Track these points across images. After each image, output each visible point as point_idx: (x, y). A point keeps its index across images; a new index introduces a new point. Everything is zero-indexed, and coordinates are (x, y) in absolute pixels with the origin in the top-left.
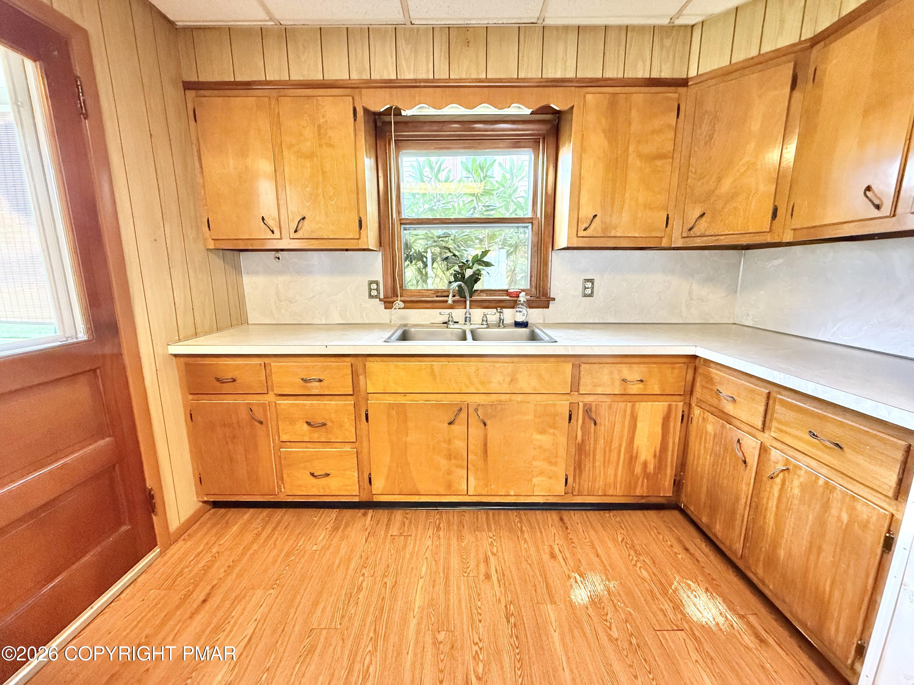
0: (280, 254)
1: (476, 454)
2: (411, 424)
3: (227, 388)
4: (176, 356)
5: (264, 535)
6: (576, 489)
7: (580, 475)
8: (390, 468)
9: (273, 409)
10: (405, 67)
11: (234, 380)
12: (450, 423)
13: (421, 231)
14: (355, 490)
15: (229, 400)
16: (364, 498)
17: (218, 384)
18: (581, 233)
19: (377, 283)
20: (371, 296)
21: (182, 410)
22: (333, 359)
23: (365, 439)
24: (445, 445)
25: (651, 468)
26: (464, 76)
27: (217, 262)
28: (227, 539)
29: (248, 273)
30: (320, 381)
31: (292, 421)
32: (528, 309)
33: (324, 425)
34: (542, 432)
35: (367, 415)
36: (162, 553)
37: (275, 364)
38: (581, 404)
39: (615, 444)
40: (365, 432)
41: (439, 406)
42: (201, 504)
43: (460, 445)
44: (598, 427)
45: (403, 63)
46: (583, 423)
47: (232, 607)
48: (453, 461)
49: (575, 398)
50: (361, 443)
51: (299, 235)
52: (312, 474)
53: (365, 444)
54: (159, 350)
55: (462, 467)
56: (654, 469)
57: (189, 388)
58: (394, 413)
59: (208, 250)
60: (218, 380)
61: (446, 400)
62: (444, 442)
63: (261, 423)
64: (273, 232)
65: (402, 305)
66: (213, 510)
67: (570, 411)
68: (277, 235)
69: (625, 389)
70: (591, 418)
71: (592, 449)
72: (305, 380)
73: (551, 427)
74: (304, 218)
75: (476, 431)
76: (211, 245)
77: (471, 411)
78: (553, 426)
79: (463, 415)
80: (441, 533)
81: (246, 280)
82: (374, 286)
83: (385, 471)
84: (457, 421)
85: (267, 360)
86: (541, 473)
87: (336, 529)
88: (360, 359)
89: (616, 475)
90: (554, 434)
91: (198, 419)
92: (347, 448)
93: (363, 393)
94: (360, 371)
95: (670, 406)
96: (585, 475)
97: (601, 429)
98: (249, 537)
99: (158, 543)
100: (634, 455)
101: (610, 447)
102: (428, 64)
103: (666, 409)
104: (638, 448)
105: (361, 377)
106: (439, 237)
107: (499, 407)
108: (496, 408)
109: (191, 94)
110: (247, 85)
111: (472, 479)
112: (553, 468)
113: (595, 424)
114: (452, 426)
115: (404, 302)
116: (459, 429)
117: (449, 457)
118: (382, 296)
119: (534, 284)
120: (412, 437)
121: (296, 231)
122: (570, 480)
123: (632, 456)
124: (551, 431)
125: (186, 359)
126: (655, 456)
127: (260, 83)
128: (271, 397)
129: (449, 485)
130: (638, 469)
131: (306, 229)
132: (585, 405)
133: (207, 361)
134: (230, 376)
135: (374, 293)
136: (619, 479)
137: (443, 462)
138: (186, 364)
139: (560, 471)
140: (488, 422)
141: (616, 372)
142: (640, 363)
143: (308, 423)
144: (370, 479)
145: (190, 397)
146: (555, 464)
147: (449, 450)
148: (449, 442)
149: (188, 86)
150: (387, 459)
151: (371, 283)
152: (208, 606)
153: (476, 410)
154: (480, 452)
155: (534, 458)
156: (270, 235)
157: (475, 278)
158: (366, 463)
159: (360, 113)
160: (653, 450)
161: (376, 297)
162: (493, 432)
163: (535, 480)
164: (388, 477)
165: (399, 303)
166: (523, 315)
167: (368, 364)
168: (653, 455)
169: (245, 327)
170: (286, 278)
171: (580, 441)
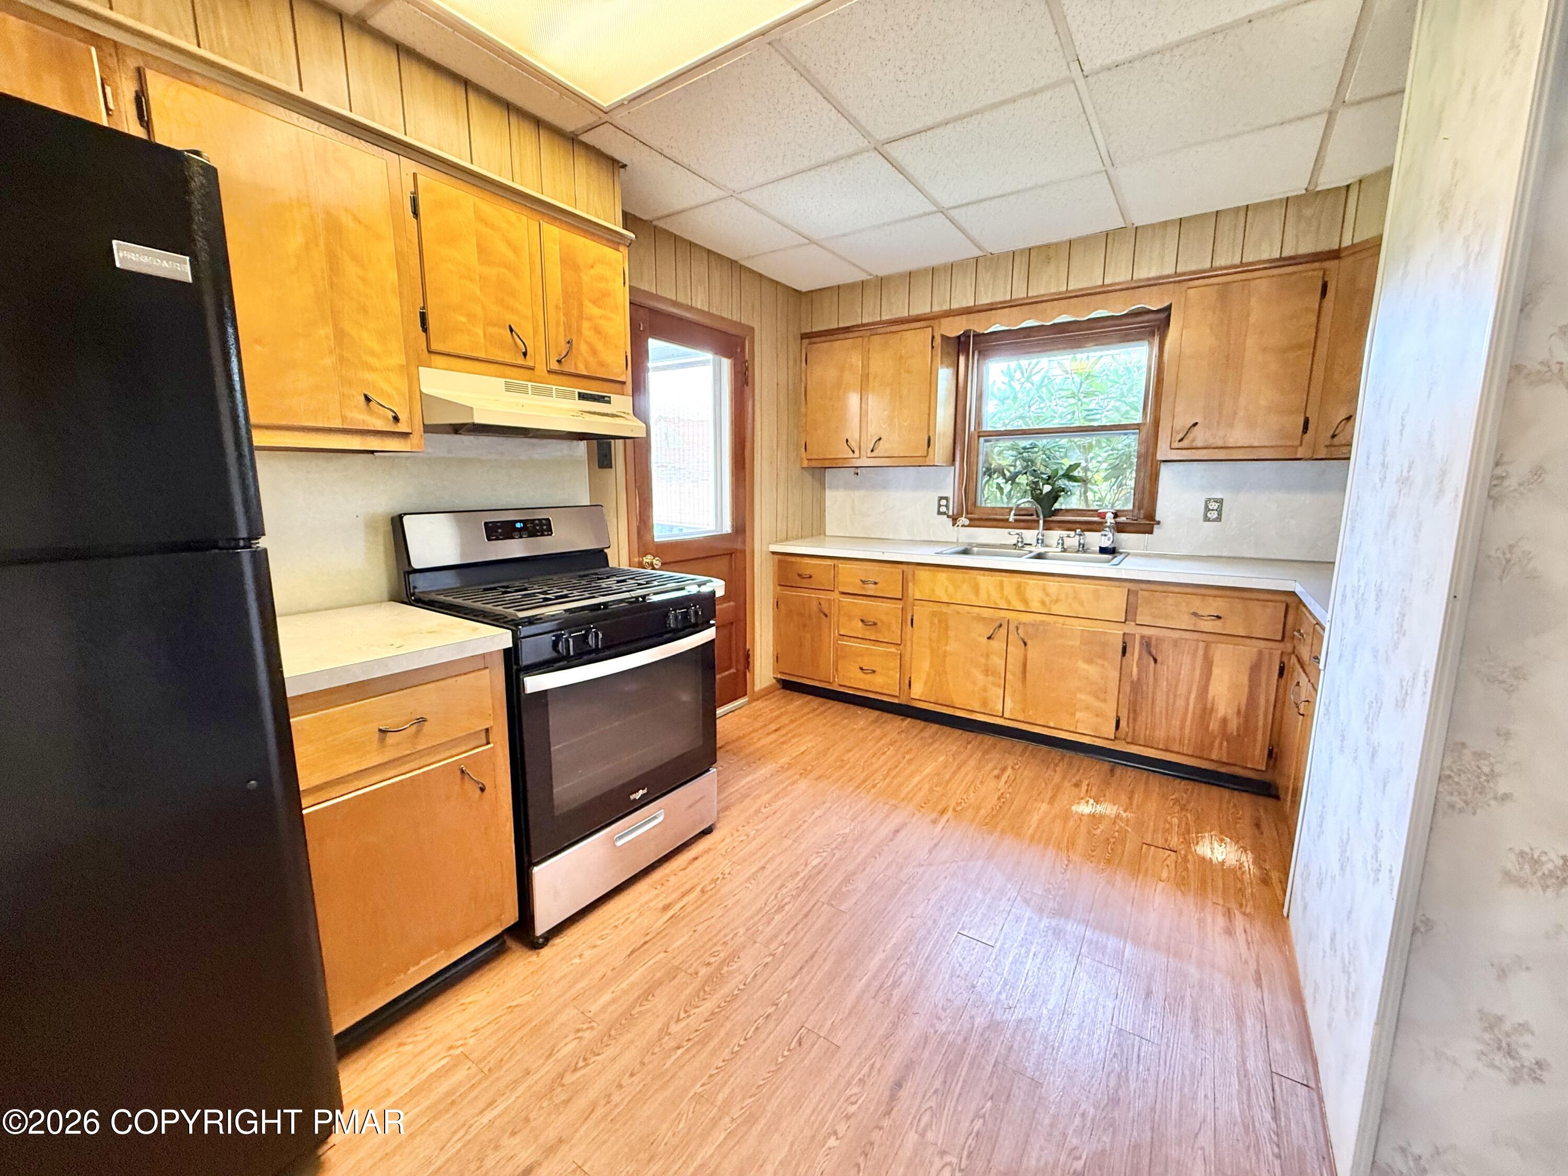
0: (859, 471)
1: (1014, 675)
2: (951, 634)
3: (805, 583)
4: (773, 553)
5: (818, 711)
6: (1130, 735)
7: (1135, 720)
8: (929, 674)
9: (836, 605)
10: (983, 293)
11: (810, 577)
12: (989, 638)
13: (1005, 443)
14: (895, 691)
15: (805, 594)
16: (903, 700)
17: (798, 578)
18: (1175, 445)
19: (946, 498)
20: (939, 513)
21: (771, 600)
22: (889, 565)
23: (909, 644)
24: (983, 660)
25: (1233, 726)
26: (1043, 293)
27: (807, 477)
28: (791, 707)
29: (830, 488)
30: (876, 583)
31: (850, 617)
32: (1116, 534)
33: (875, 624)
34: (1090, 661)
35: (912, 620)
36: (749, 702)
37: (841, 565)
38: (1138, 637)
39: (1182, 690)
40: (909, 636)
41: (980, 619)
42: (774, 681)
43: (998, 662)
44: (1158, 665)
45: (982, 289)
46: (1140, 658)
47: (794, 737)
48: (990, 678)
49: (1130, 628)
50: (905, 646)
51: (875, 454)
52: (861, 669)
53: (909, 649)
54: (764, 549)
55: (999, 686)
56: (1238, 730)
57: (779, 580)
58: (936, 621)
59: (803, 468)
60: (799, 575)
61: (986, 613)
62: (982, 656)
63: (826, 616)
64: (853, 452)
65: (967, 522)
66: (782, 691)
67: (1124, 642)
68: (857, 454)
69: (1195, 625)
70: (1150, 653)
71: (1151, 690)
72: (863, 582)
73: (1099, 657)
74: (880, 439)
75: (1015, 651)
76: (805, 464)
77: (1012, 628)
78: (1102, 656)
79: (1003, 631)
80: (969, 746)
81: (828, 493)
82: (944, 502)
83: (924, 677)
84: (996, 636)
85: (836, 562)
86: (1087, 708)
87: (875, 721)
88: (911, 567)
89: (1182, 727)
90: (1103, 665)
91: (782, 606)
92: (893, 649)
93: (911, 600)
94: (910, 577)
95: (1260, 653)
96: (1141, 719)
97: (1163, 670)
98: (806, 710)
99: (748, 692)
100: (1209, 706)
101: (1176, 692)
102: (1005, 288)
103: (1255, 657)
104: (1213, 700)
105: (910, 584)
106: (1024, 448)
107: (1041, 628)
108: (1038, 629)
109: (806, 341)
110: (847, 330)
111: (1008, 700)
112: (1102, 705)
113: (1155, 661)
114: (990, 641)
115: (970, 520)
116: (997, 645)
117: (987, 671)
118: (951, 513)
119: (1137, 504)
120: (952, 647)
121: (872, 451)
122: (1123, 724)
123: (1205, 705)
124: (1100, 662)
125: (780, 557)
126: (1239, 712)
127: (857, 326)
128: (835, 595)
129: (985, 703)
130: (1214, 726)
131: (882, 449)
132: (1142, 637)
133: (793, 559)
134: (808, 572)
135: (943, 509)
136: (1187, 731)
137: (980, 677)
138: (780, 561)
139: (1110, 710)
140: (1029, 643)
141: (1184, 604)
142: (1215, 596)
143: (862, 621)
144: (910, 682)
145: (779, 588)
146: (1105, 701)
147: (986, 665)
148: (987, 656)
149: (804, 336)
150: (926, 665)
151: (941, 498)
152: (778, 733)
153: (1017, 628)
154: (1018, 671)
155: (1079, 689)
156: (851, 455)
157: (1055, 496)
158: (907, 666)
159: (938, 340)
160: (1237, 703)
161: (944, 513)
162: (1034, 653)
163: (1078, 715)
164: (926, 683)
165: (963, 520)
166: (1109, 539)
167: (916, 572)
168: (1236, 710)
169: (822, 537)
170: (861, 493)
171: (1135, 679)
